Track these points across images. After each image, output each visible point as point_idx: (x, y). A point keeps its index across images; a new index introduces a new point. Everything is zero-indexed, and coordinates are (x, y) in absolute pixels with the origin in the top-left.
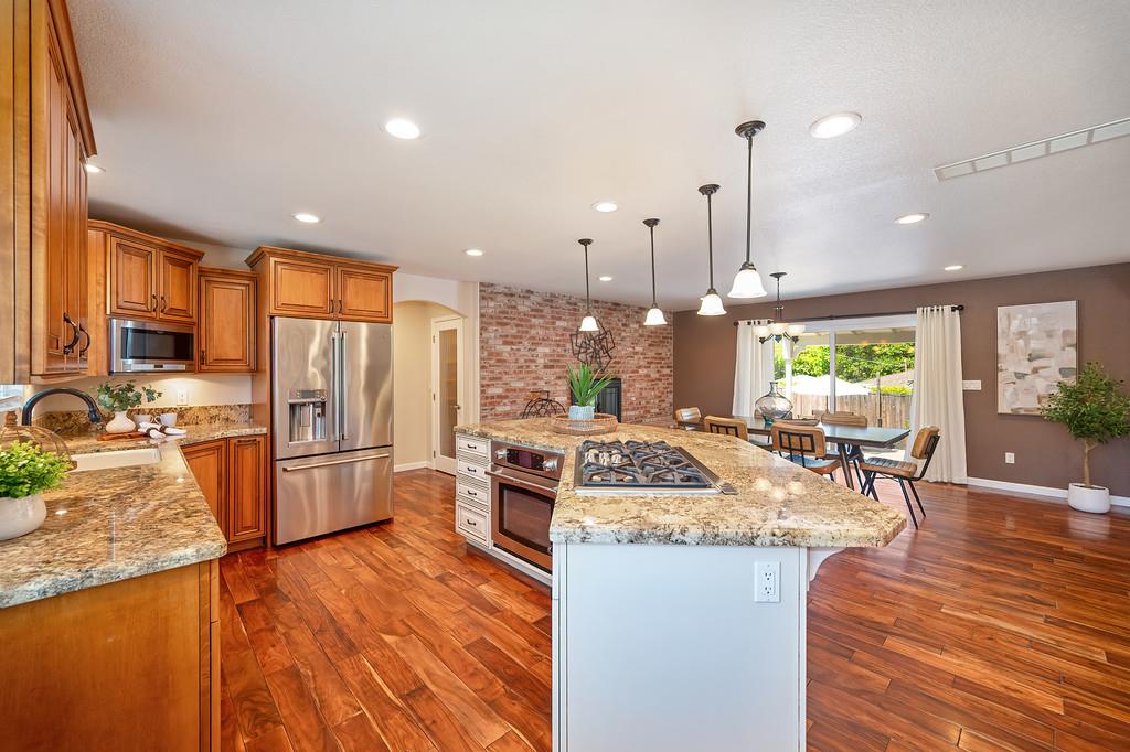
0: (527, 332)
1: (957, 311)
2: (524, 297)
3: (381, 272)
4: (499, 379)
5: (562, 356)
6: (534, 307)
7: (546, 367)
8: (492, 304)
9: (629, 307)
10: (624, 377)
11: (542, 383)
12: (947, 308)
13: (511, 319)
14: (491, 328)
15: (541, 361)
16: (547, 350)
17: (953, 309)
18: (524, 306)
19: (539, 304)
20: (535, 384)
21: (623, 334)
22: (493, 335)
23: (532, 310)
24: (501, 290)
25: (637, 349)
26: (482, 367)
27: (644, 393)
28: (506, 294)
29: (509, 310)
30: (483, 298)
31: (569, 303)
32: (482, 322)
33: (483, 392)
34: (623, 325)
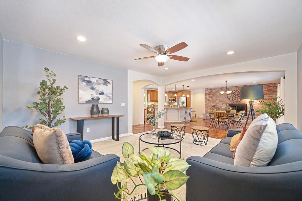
2: (214, 89)
4: (209, 103)
5: (225, 99)
13: (211, 93)
23: (216, 91)
28: (210, 90)
30: (206, 91)
32: (205, 95)
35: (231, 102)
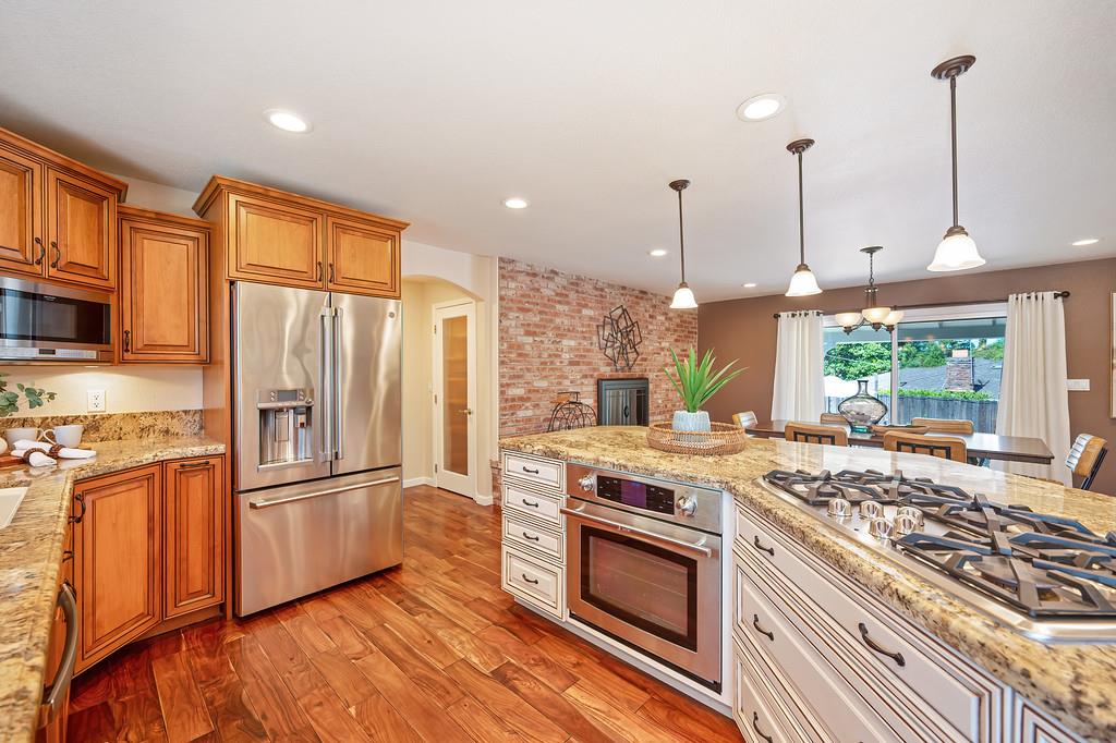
0: (551, 321)
1: (1060, 299)
2: (547, 278)
3: (388, 229)
4: (519, 377)
5: (588, 351)
6: (558, 291)
7: (572, 363)
8: (513, 285)
9: (655, 295)
10: (651, 376)
11: (567, 382)
12: (1049, 295)
13: (533, 303)
14: (512, 315)
15: (566, 356)
16: (572, 343)
17: (1056, 296)
18: (548, 290)
19: (564, 288)
20: (560, 383)
21: (650, 327)
22: (513, 323)
23: (557, 295)
24: (522, 267)
25: (663, 345)
26: (502, 363)
27: (670, 395)
28: (528, 274)
29: (532, 293)
30: (503, 277)
31: (597, 289)
32: (501, 307)
33: (502, 393)
34: (651, 317)
35: (608, 368)
